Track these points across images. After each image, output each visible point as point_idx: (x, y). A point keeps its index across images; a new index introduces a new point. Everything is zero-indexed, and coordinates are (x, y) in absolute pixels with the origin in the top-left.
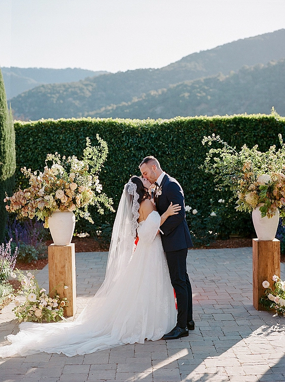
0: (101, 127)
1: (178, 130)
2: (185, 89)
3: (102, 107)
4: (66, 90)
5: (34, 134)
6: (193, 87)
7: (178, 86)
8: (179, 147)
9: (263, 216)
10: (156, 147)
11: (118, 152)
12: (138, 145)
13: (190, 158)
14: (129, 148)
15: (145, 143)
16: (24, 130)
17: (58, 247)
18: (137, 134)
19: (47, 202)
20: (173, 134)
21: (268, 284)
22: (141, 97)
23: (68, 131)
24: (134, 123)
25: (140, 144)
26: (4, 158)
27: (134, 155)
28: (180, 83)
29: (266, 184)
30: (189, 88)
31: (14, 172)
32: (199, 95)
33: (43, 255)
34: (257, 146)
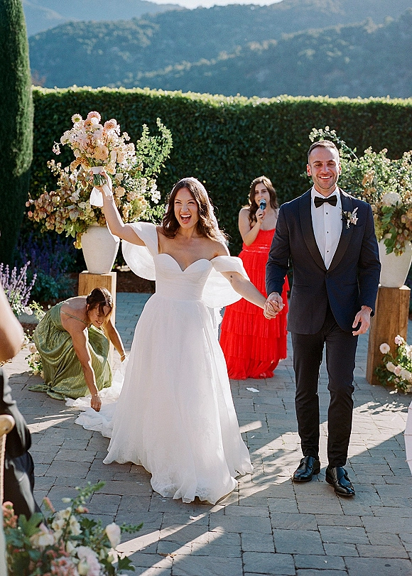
0: (164, 104)
1: (282, 116)
2: (308, 42)
3: (167, 65)
4: (109, 34)
5: (60, 109)
6: (321, 41)
7: (297, 38)
8: (282, 143)
9: (388, 253)
10: (247, 141)
11: (187, 145)
12: (219, 136)
13: (297, 160)
14: (204, 139)
15: (229, 134)
16: (46, 102)
17: (94, 276)
18: (218, 118)
19: (82, 212)
20: (273, 122)
21: (388, 348)
22: (233, 52)
23: (113, 108)
24: (216, 100)
25: (222, 134)
26: (19, 142)
27: (212, 151)
28: (300, 32)
29: (392, 205)
30: (315, 42)
31: (30, 165)
32: (330, 54)
33: (66, 292)
34: (386, 150)
